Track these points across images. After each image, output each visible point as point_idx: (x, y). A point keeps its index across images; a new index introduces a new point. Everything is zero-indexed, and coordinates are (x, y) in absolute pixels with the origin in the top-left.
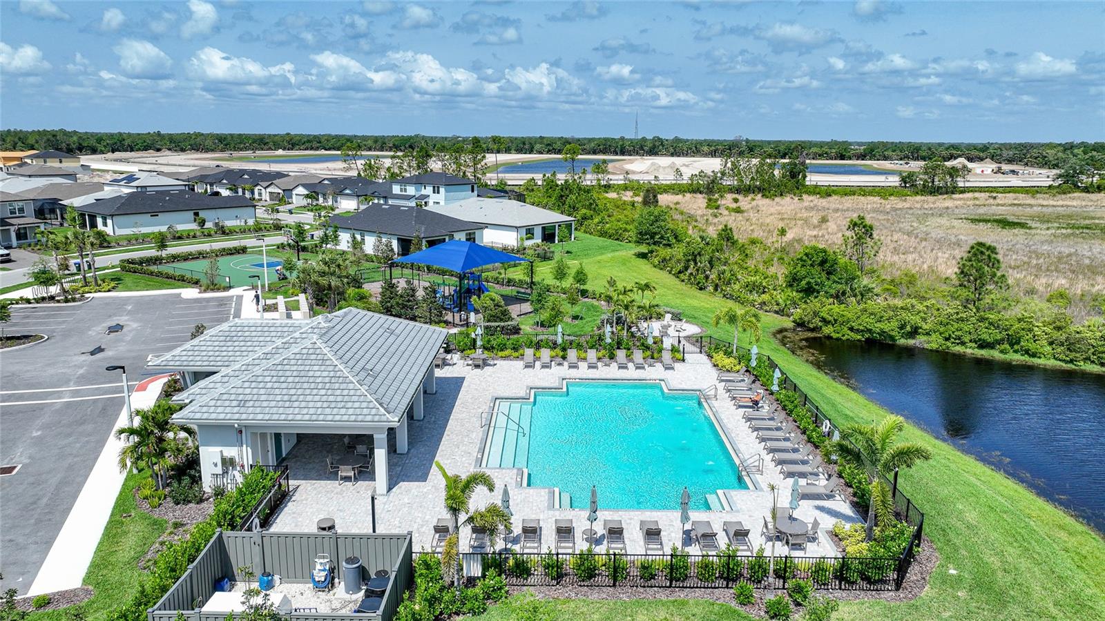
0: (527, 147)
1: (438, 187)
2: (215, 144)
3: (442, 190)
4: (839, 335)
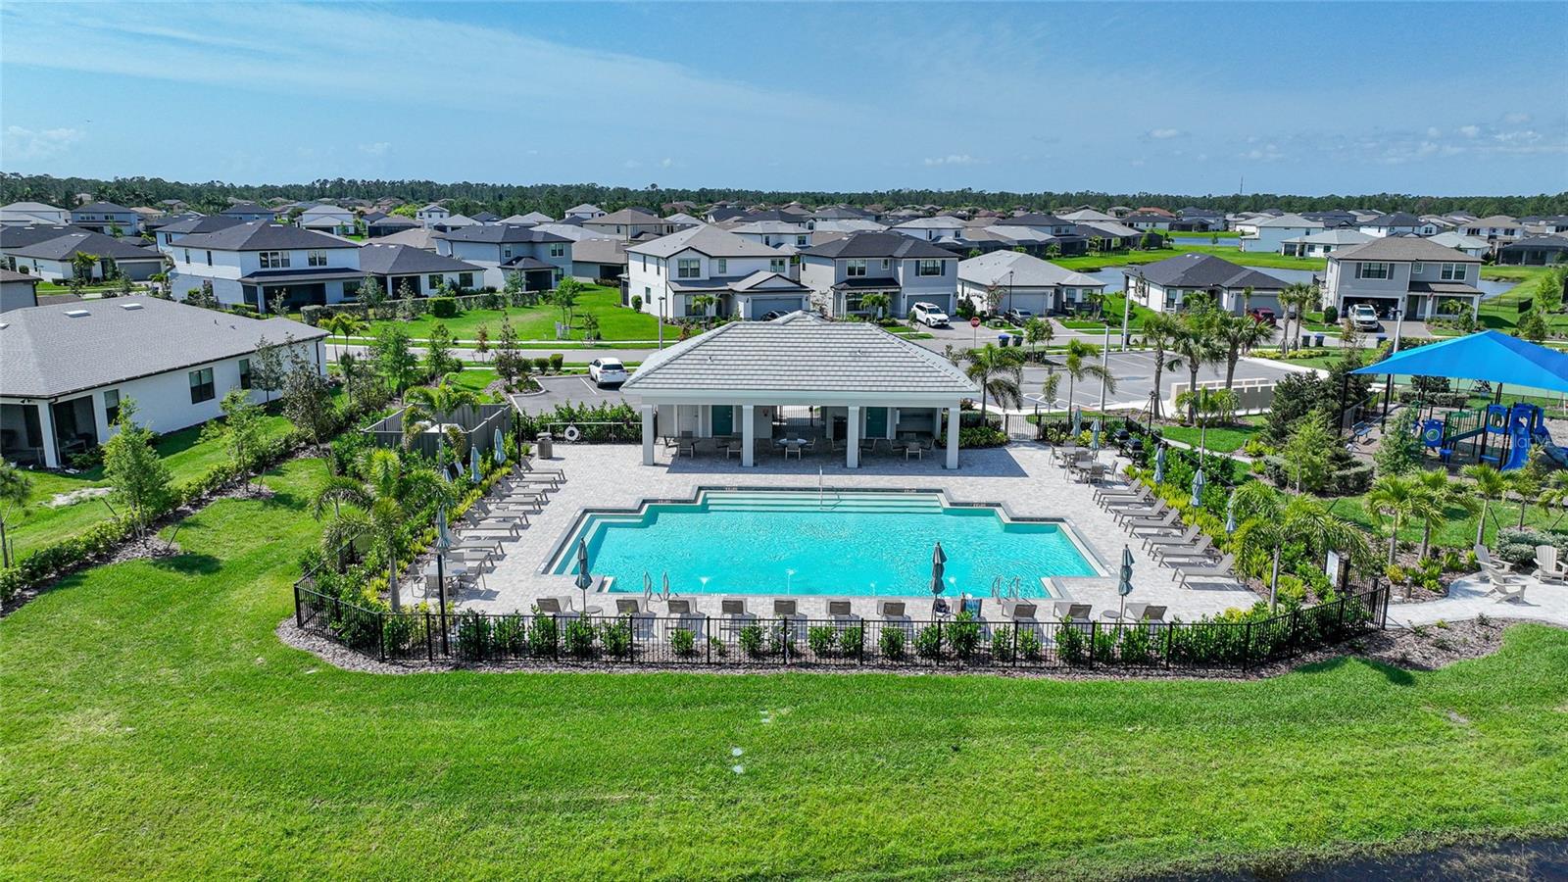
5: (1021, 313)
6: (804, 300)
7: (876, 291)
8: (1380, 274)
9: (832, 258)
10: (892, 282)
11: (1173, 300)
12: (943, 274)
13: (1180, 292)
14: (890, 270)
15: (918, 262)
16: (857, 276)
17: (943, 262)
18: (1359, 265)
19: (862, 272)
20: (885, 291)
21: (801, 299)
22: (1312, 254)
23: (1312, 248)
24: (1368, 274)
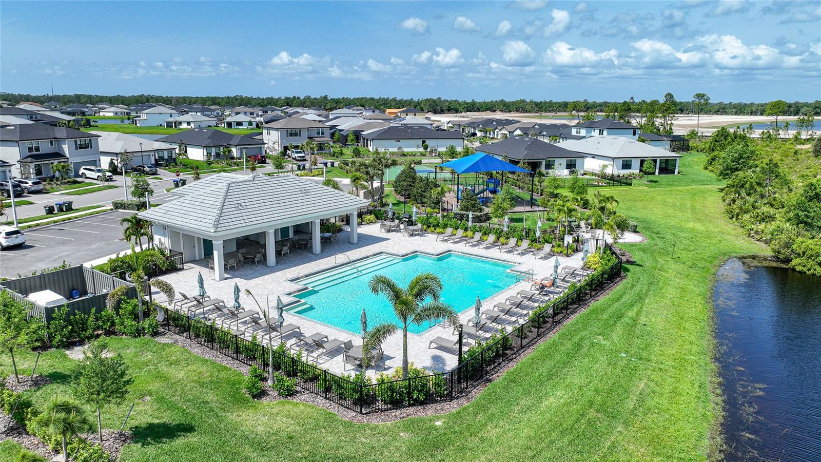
0: (792, 110)
1: (603, 130)
2: (532, 107)
3: (605, 132)
4: (805, 269)
5: (148, 167)
6: (7, 172)
7: (53, 161)
8: (296, 135)
9: (16, 141)
10: (59, 155)
11: (211, 154)
12: (91, 148)
13: (213, 149)
14: (55, 147)
15: (76, 141)
16: (34, 153)
17: (90, 139)
18: (287, 131)
19: (37, 149)
20: (58, 161)
21: (5, 172)
22: (181, 127)
23: (180, 123)
24: (291, 135)
